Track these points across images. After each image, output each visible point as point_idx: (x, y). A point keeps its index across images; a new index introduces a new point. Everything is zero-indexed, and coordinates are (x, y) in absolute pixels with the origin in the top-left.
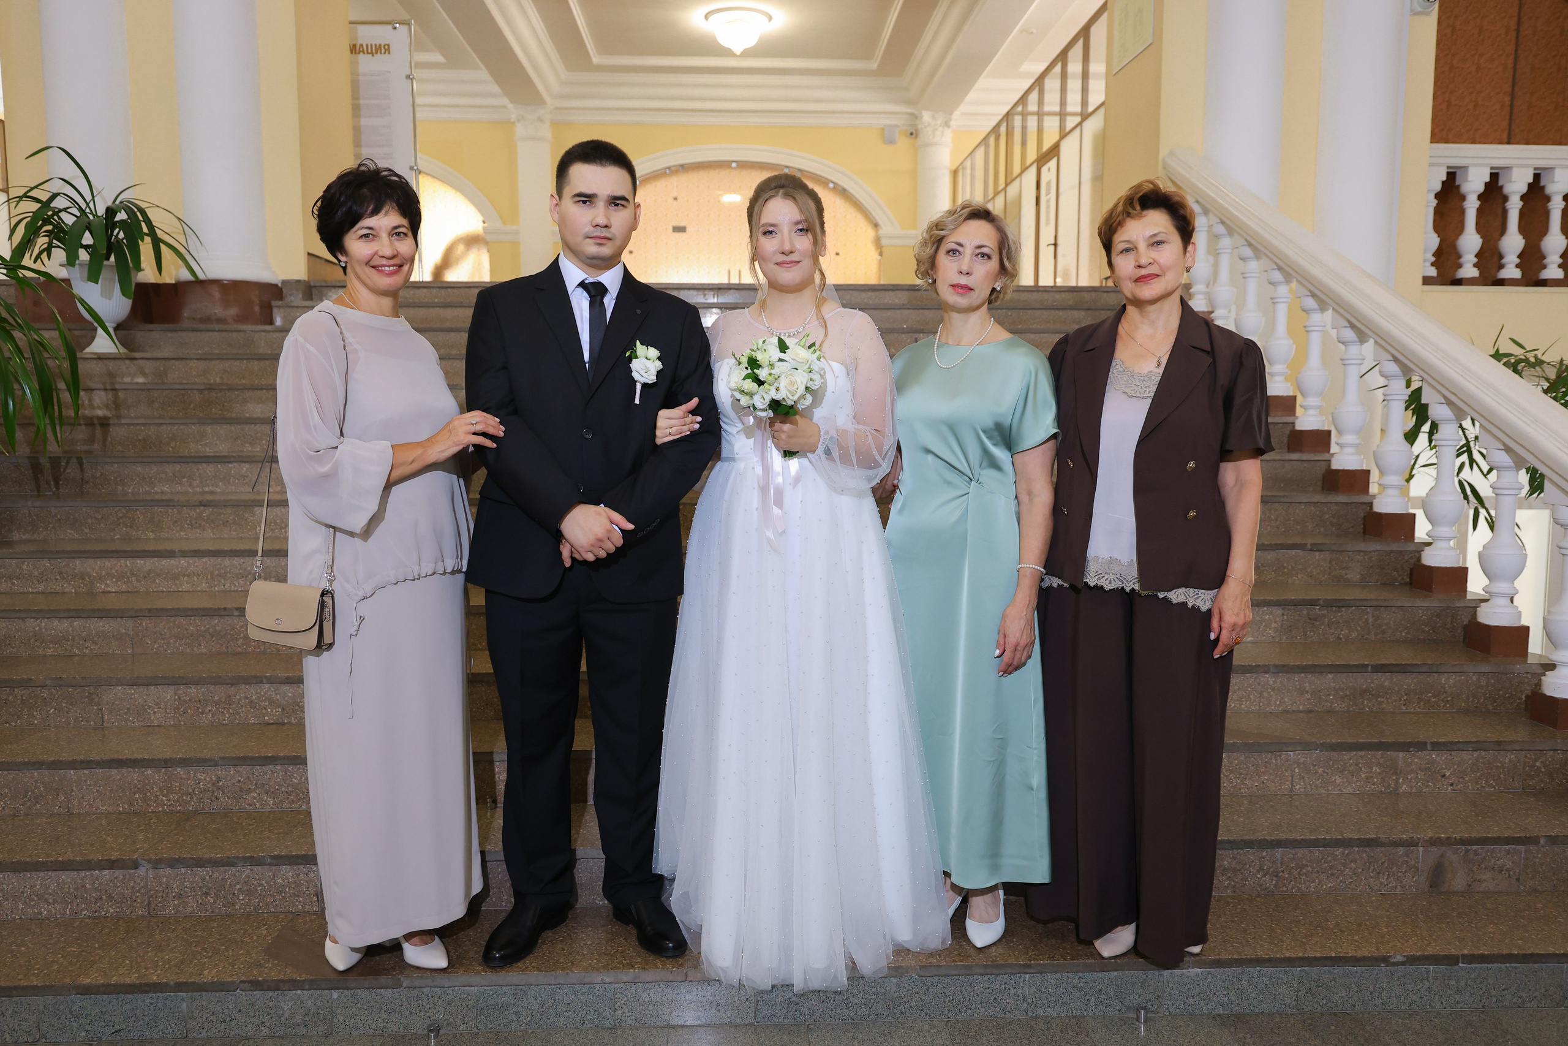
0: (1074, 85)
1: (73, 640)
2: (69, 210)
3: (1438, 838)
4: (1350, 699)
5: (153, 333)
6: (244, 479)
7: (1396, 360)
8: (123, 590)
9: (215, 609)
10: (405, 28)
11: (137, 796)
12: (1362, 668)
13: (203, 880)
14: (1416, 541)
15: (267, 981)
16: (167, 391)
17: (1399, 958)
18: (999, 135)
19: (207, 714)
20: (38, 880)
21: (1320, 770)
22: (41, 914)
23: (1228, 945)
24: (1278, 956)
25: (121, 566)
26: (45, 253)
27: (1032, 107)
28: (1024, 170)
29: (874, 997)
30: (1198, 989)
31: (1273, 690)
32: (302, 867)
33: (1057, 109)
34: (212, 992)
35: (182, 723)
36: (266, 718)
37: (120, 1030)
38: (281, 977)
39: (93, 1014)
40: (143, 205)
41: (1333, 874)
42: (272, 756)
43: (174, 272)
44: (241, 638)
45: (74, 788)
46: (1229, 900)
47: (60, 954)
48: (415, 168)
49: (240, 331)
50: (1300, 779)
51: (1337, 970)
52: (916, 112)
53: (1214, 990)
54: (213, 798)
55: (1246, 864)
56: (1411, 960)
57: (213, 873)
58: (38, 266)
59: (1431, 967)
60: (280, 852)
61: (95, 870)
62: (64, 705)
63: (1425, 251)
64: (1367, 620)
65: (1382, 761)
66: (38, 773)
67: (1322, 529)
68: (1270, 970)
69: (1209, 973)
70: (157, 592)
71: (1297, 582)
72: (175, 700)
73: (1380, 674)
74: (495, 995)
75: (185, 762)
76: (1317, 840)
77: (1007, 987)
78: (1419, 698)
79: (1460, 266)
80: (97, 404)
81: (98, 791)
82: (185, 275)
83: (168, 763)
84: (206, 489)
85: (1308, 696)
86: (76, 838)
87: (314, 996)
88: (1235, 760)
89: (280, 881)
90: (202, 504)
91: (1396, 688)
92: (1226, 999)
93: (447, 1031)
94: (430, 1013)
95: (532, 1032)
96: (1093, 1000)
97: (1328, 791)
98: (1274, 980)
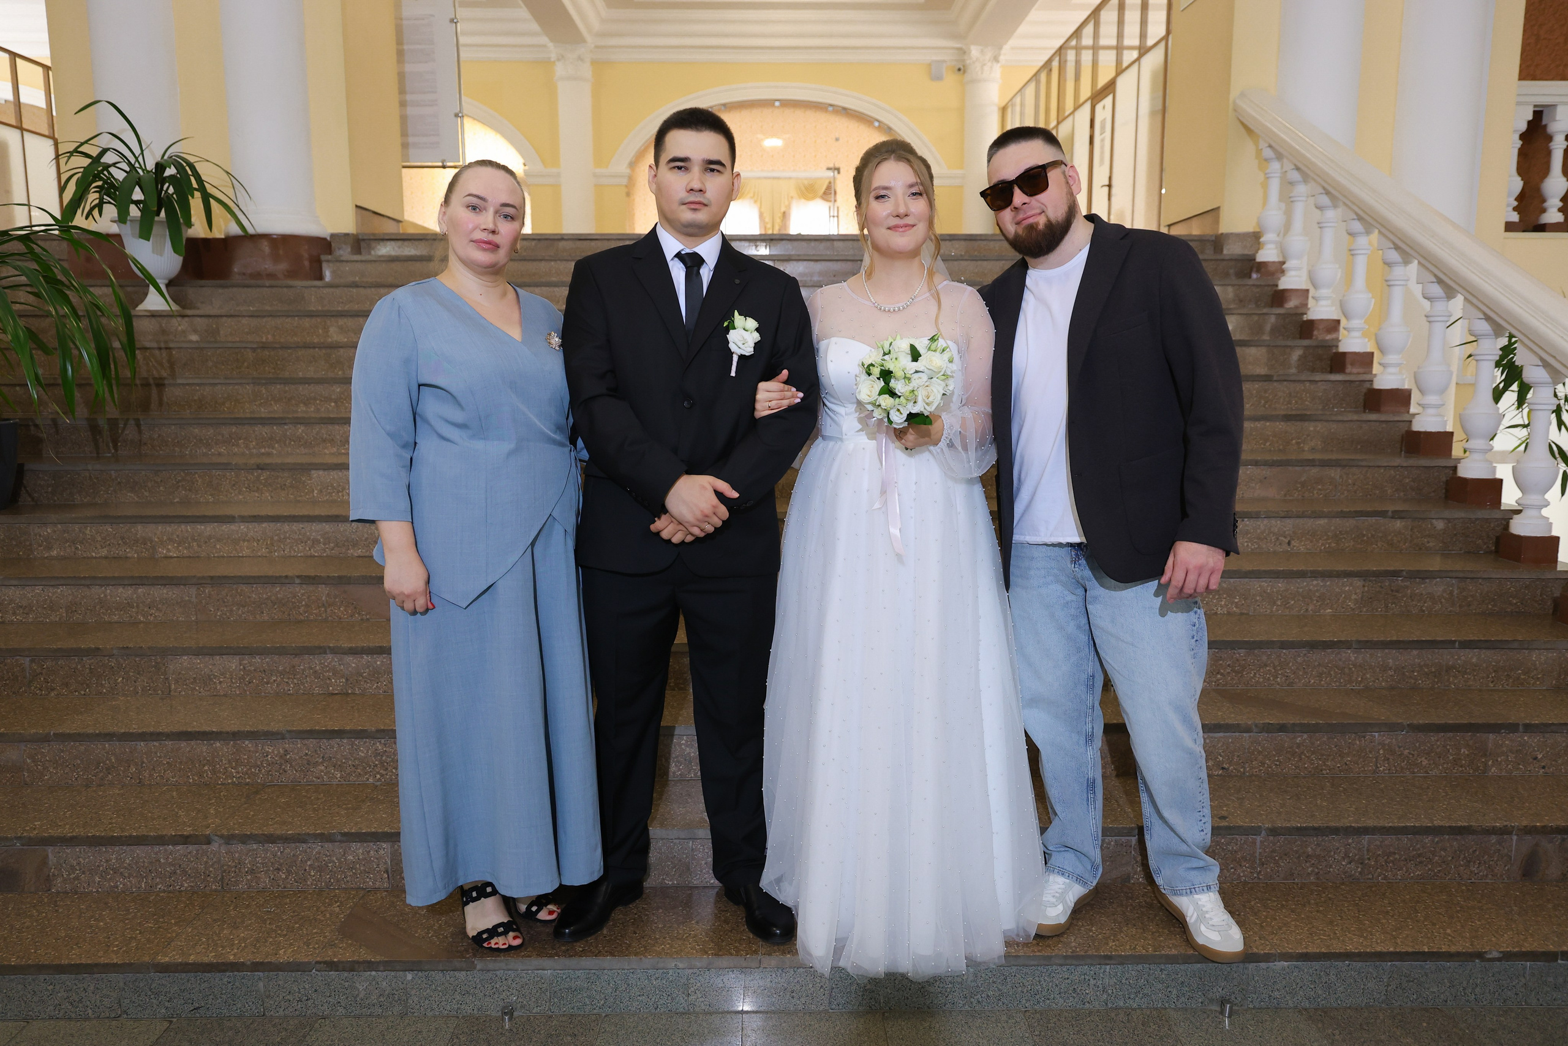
0: (1133, 17)
1: (138, 606)
2: (117, 165)
3: (1533, 827)
4: (1435, 676)
5: (204, 289)
6: (300, 441)
7: (1488, 318)
8: (184, 555)
9: (277, 577)
11: (206, 768)
12: (1448, 644)
13: (275, 856)
14: (1502, 508)
15: (343, 962)
16: (221, 350)
17: (1495, 954)
18: (1051, 70)
19: (272, 683)
20: (113, 854)
21: (1406, 752)
22: (117, 887)
23: (1316, 938)
24: (1369, 950)
25: (182, 531)
26: (97, 210)
27: (1087, 40)
28: (1077, 107)
29: (950, 986)
30: (1284, 982)
31: (1355, 665)
32: (371, 844)
33: (1114, 42)
34: (288, 972)
35: (248, 693)
36: (331, 688)
37: (199, 1008)
38: (356, 958)
39: (172, 992)
40: (192, 161)
41: (1421, 862)
42: (340, 730)
43: (223, 227)
44: (302, 606)
45: (145, 760)
46: (1312, 887)
47: (137, 930)
48: (460, 113)
49: (291, 287)
50: (1384, 761)
51: (1429, 965)
52: (964, 47)
53: (1301, 984)
54: (281, 771)
55: (1331, 851)
56: (1507, 956)
57: (284, 849)
58: (89, 225)
59: (1528, 963)
60: (351, 828)
61: (168, 845)
62: (131, 674)
63: (1509, 196)
64: (1452, 591)
65: (1471, 743)
66: (109, 745)
67: (1402, 494)
68: (1360, 964)
69: (1296, 967)
70: (219, 558)
71: (1377, 552)
72: (240, 670)
73: (1467, 650)
74: (568, 979)
75: (253, 735)
76: (1406, 827)
77: (1087, 978)
78: (1508, 675)
79: (1544, 211)
80: (152, 363)
81: (168, 763)
82: (235, 230)
83: (236, 736)
84: (263, 451)
85: (1391, 673)
86: (149, 812)
87: (389, 977)
88: (1318, 740)
89: (350, 857)
90: (260, 467)
91: (1484, 665)
92: (1312, 993)
93: (521, 1014)
94: (504, 995)
95: (606, 1016)
96: (1175, 992)
97: (1413, 773)
98: (1363, 974)
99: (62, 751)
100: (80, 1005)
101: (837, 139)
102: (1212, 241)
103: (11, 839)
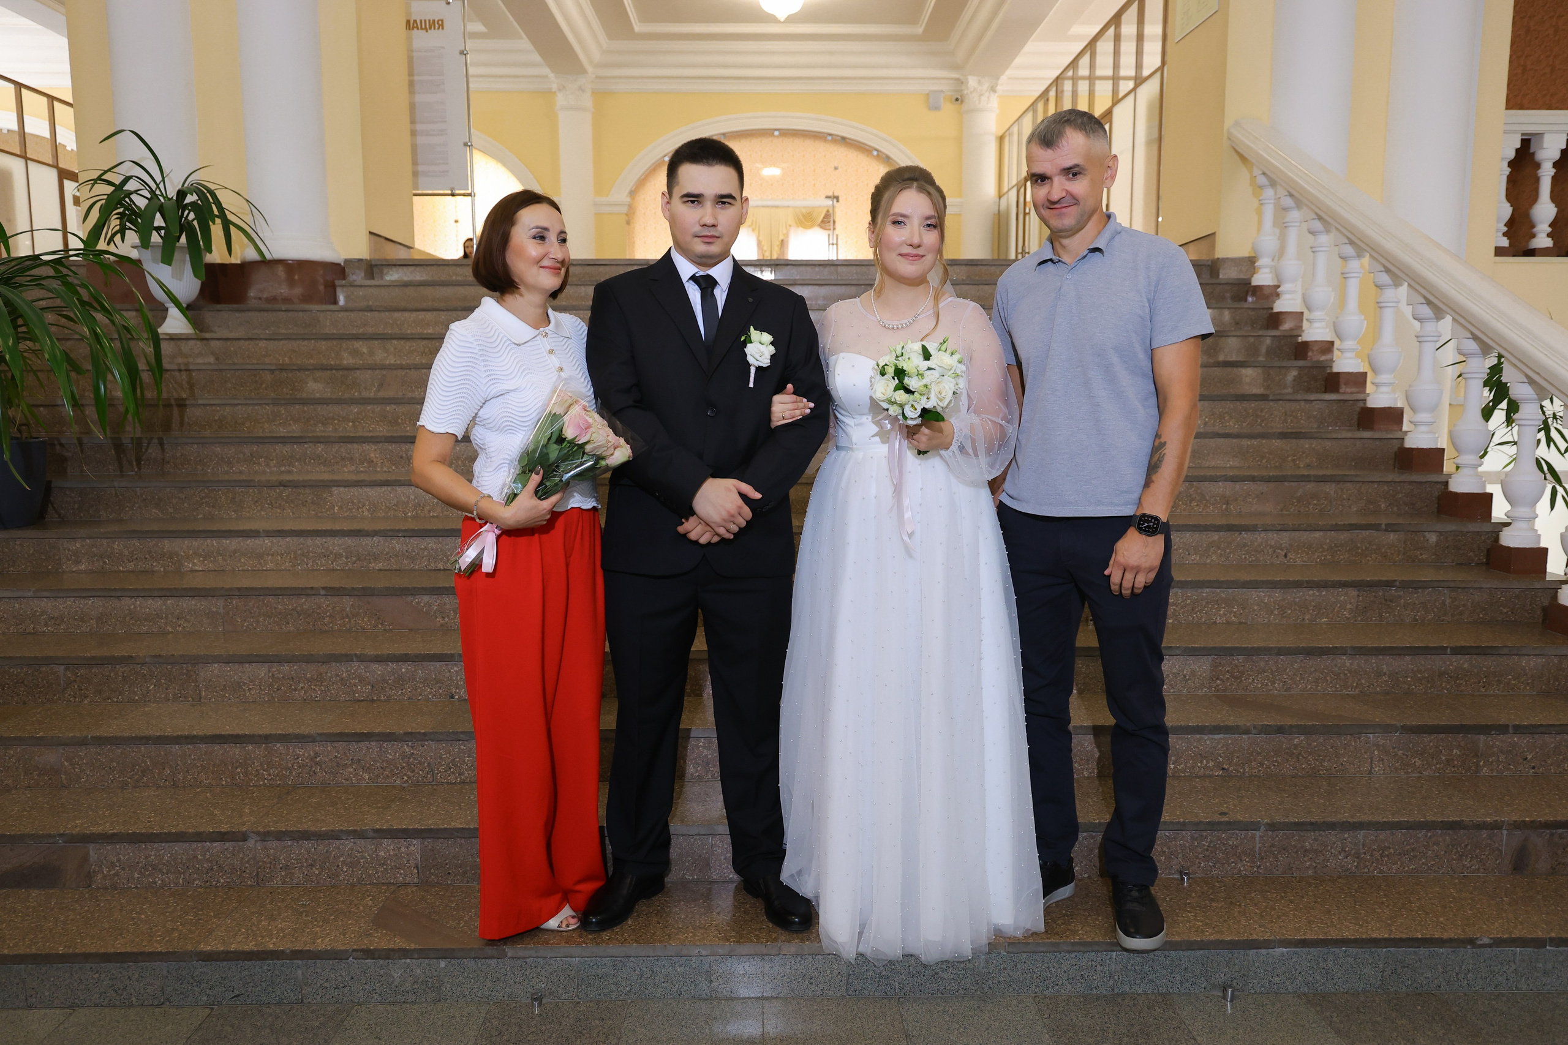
0: (1128, 48)
1: (167, 617)
2: (139, 192)
3: (1522, 821)
4: (1428, 682)
5: (221, 313)
6: (320, 460)
7: (1475, 338)
8: (210, 569)
9: (302, 589)
10: (459, 2)
11: (239, 770)
12: (1441, 650)
13: (309, 852)
14: (1493, 521)
15: (378, 950)
16: (239, 372)
17: (1486, 941)
18: (1048, 100)
19: (299, 690)
20: (153, 852)
21: (1400, 753)
22: (156, 883)
23: (1313, 926)
24: (1364, 937)
25: (208, 545)
26: (119, 236)
27: (1083, 70)
29: (963, 972)
30: (1283, 968)
31: (1350, 671)
32: (402, 841)
33: (1110, 73)
34: (325, 960)
35: (276, 700)
36: (357, 695)
37: (239, 995)
38: (391, 946)
39: (214, 979)
40: (212, 189)
41: (1415, 857)
42: (367, 733)
43: (242, 252)
44: (327, 616)
45: (179, 763)
46: (1310, 880)
47: (178, 922)
48: (469, 144)
49: (305, 311)
50: (1379, 761)
51: (1423, 951)
52: (961, 78)
53: (1299, 970)
54: (311, 773)
55: (1328, 846)
56: (1498, 943)
57: (318, 846)
58: (113, 249)
59: (1518, 949)
60: (382, 825)
61: (206, 842)
62: (163, 681)
63: (1498, 222)
64: (1444, 602)
65: (1462, 744)
66: (145, 748)
67: (1396, 509)
68: (1356, 950)
69: (1294, 953)
70: (243, 571)
71: (1371, 563)
72: (269, 677)
73: (1459, 657)
74: (595, 966)
75: (284, 738)
76: (1400, 822)
77: (1094, 964)
78: (1498, 680)
79: (1534, 236)
81: (201, 765)
82: (252, 255)
83: (268, 739)
84: (283, 469)
85: (1385, 678)
86: (186, 811)
87: (423, 965)
88: (1314, 742)
89: (382, 853)
90: (281, 484)
91: (1476, 671)
92: (1311, 979)
93: (549, 1000)
94: (533, 982)
95: (631, 1002)
96: (1179, 977)
97: (1408, 773)
98: (1359, 961)
99: (99, 754)
100: (125, 993)
101: (836, 168)
102: (1208, 266)
103: (54, 836)
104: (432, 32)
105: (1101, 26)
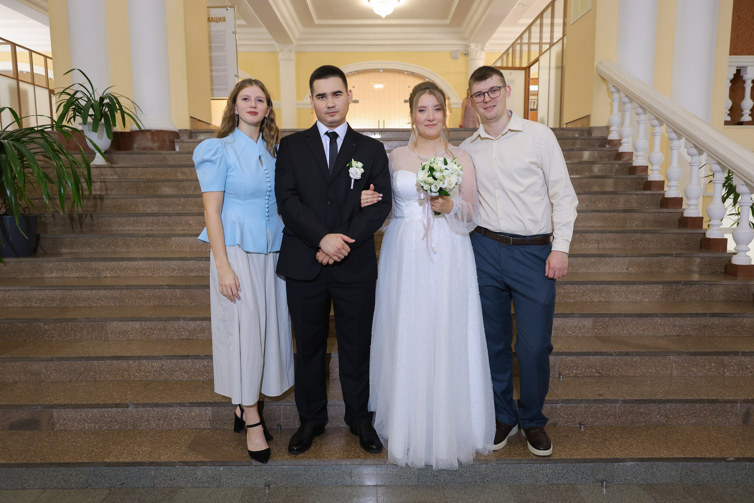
0: (547, 29)
1: (93, 299)
2: (82, 98)
3: (748, 399)
4: (698, 330)
5: (121, 155)
6: (166, 224)
7: (719, 163)
8: (113, 276)
9: (157, 285)
10: (232, 9)
11: (125, 373)
12: (704, 315)
13: (158, 413)
14: (727, 252)
15: (191, 462)
16: (129, 182)
17: (732, 459)
18: (508, 54)
19: (155, 334)
20: (84, 413)
21: (686, 365)
22: (85, 428)
23: (646, 451)
24: (671, 457)
25: (112, 265)
26: (73, 119)
27: (525, 40)
29: (474, 473)
30: (632, 472)
31: (660, 325)
32: (203, 408)
33: (538, 41)
34: (165, 466)
35: (144, 339)
36: (182, 337)
37: (124, 483)
38: (197, 460)
39: (111, 476)
40: (116, 96)
41: (695, 416)
42: (187, 355)
43: (131, 126)
44: (168, 299)
45: (97, 369)
46: (643, 428)
47: (95, 447)
48: (237, 75)
49: (161, 154)
50: (675, 369)
51: (701, 464)
52: (468, 44)
53: (639, 473)
54: (160, 375)
55: (652, 411)
56: (738, 460)
57: (162, 410)
58: (70, 125)
59: (748, 463)
60: (193, 400)
61: (109, 408)
62: (90, 330)
63: (726, 109)
64: (705, 291)
65: (716, 361)
66: (81, 362)
67: (680, 246)
68: (667, 463)
69: (637, 465)
70: (129, 277)
71: (668, 272)
72: (140, 328)
73: (713, 318)
74: (295, 470)
75: (147, 358)
76: (687, 400)
77: (539, 470)
78: (733, 329)
79: (742, 115)
80: (97, 188)
81: (107, 371)
82: (135, 128)
83: (139, 358)
84: (149, 228)
85: (677, 328)
86: (100, 393)
87: (212, 469)
88: (644, 360)
89: (193, 414)
90: (148, 236)
91: (721, 325)
92: (645, 477)
93: (273, 486)
94: (266, 477)
95: (313, 488)
96: (580, 476)
97: (689, 375)
98: (669, 468)
99: (59, 365)
100: (69, 482)
102: (587, 130)
103: (36, 405)
104: (220, 23)
105: (533, 19)
